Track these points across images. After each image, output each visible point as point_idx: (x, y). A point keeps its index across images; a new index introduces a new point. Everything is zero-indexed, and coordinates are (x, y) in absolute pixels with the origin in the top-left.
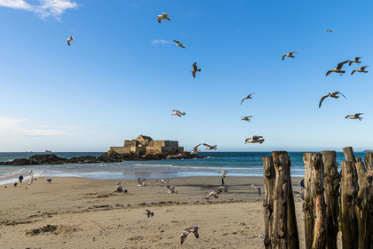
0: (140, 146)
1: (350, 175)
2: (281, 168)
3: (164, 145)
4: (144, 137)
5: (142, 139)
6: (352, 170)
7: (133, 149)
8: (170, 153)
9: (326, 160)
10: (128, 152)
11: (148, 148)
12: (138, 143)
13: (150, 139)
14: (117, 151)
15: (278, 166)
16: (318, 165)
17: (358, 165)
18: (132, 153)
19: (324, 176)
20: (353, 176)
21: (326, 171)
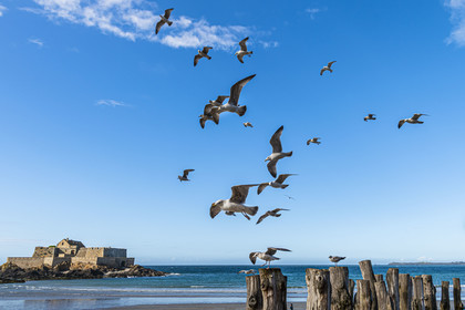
0: (61, 256)
1: (367, 300)
2: (270, 294)
3: (102, 255)
4: (71, 243)
5: (66, 245)
6: (370, 293)
7: (49, 261)
8: (110, 267)
9: (335, 280)
10: (39, 266)
11: (75, 260)
12: (58, 251)
13: (80, 245)
14: (19, 265)
15: (267, 291)
16: (324, 287)
17: (377, 286)
18: (46, 268)
19: (331, 303)
20: (371, 302)
21: (334, 295)
